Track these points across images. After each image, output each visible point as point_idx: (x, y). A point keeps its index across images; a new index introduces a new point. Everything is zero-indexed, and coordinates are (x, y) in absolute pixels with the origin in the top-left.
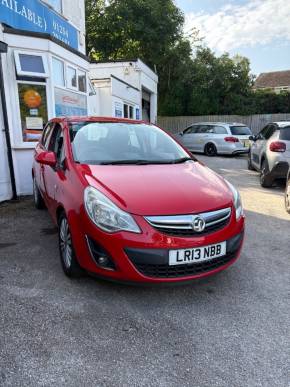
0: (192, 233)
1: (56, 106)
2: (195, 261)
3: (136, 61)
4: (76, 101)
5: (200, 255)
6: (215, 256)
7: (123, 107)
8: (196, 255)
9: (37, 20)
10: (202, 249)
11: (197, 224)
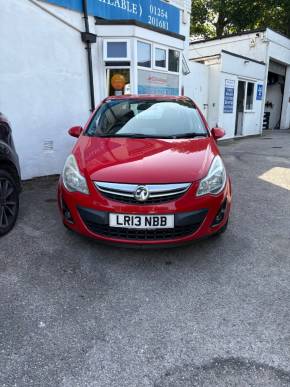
0: (134, 201)
1: (139, 86)
2: (134, 227)
3: (264, 31)
4: (164, 81)
5: (140, 223)
6: (159, 227)
7: (237, 85)
8: (136, 221)
9: (131, 7)
10: (143, 218)
11: (139, 194)
